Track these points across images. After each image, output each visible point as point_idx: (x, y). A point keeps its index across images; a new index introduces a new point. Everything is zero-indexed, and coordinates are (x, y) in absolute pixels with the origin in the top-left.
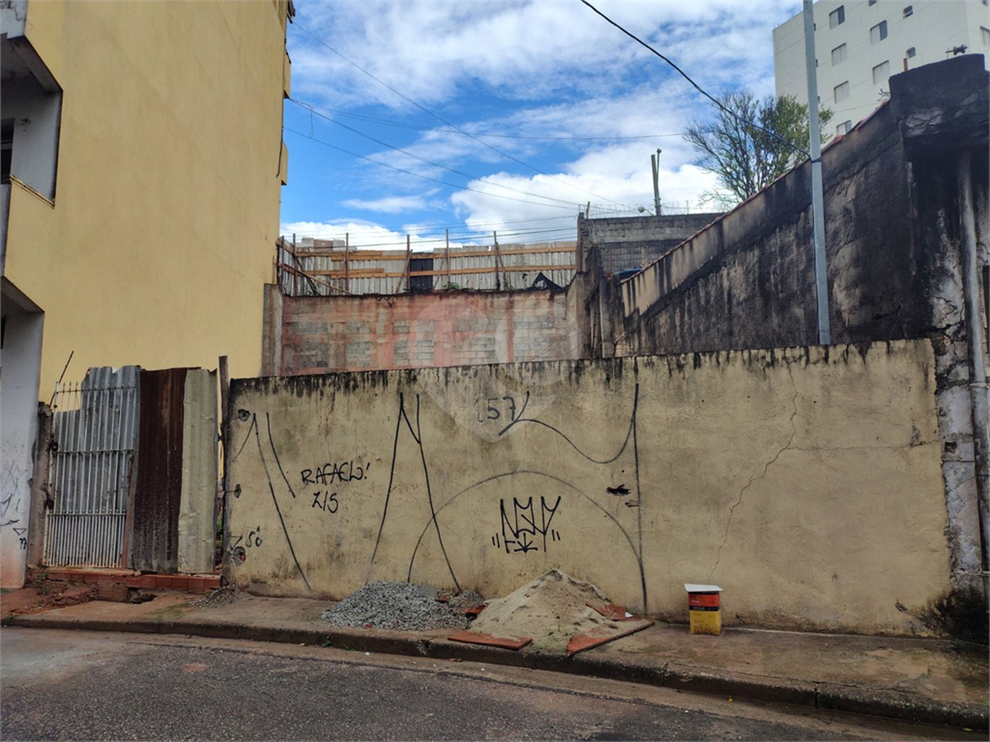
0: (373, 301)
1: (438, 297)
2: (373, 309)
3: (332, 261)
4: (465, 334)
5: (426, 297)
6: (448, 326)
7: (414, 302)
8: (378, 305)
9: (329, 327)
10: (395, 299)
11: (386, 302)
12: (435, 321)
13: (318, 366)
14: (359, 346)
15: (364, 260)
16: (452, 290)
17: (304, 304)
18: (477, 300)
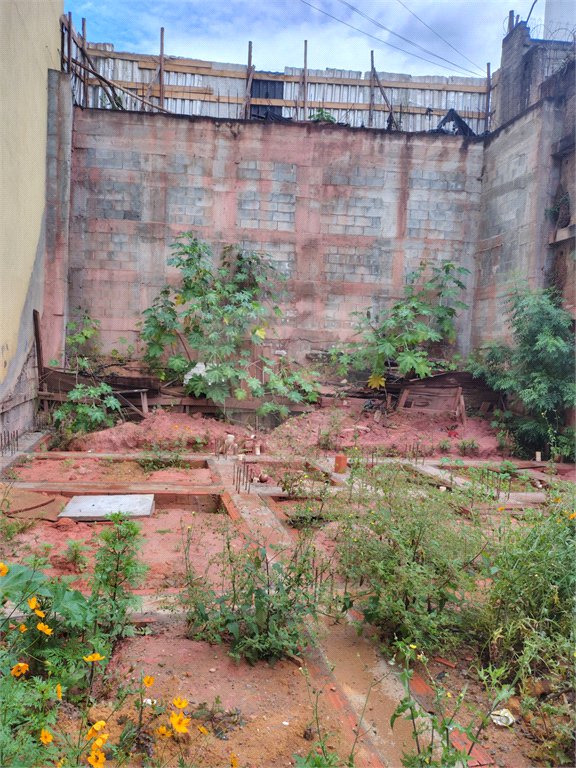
0: (210, 126)
1: (305, 130)
2: (209, 137)
3: (140, 68)
4: (341, 189)
5: (288, 128)
6: (316, 175)
7: (269, 134)
8: (216, 134)
9: (142, 160)
10: (241, 127)
11: (228, 129)
12: (298, 166)
13: (124, 218)
14: (186, 194)
15: (185, 73)
16: (324, 123)
17: (104, 121)
18: (361, 140)
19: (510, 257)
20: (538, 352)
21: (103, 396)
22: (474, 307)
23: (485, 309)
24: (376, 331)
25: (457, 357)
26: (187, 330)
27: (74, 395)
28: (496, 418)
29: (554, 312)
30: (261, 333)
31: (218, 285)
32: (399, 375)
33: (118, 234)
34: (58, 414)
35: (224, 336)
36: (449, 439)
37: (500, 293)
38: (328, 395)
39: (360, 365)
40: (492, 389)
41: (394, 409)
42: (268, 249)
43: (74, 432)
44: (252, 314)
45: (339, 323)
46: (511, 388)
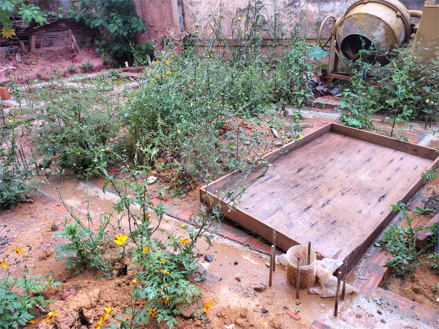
25: (61, 8)
28: (98, 46)
32: (24, 26)
36: (73, 64)
40: (90, 27)
46: (101, 25)
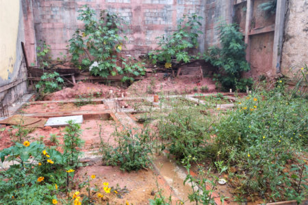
19: (219, 11)
20: (230, 49)
21: (55, 77)
22: (205, 33)
23: (209, 33)
24: (167, 45)
25: (199, 54)
26: (88, 48)
27: (44, 77)
28: (215, 77)
29: (236, 33)
30: (120, 48)
31: (100, 27)
32: (177, 62)
33: (54, 7)
34: (38, 86)
35: (104, 50)
36: (197, 86)
37: (215, 26)
38: (149, 72)
39: (161, 59)
40: (213, 66)
41: (176, 76)
42: (120, 11)
43: (45, 93)
44: (116, 40)
45: (152, 42)
46: (220, 65)
